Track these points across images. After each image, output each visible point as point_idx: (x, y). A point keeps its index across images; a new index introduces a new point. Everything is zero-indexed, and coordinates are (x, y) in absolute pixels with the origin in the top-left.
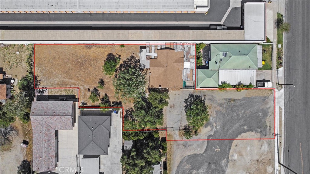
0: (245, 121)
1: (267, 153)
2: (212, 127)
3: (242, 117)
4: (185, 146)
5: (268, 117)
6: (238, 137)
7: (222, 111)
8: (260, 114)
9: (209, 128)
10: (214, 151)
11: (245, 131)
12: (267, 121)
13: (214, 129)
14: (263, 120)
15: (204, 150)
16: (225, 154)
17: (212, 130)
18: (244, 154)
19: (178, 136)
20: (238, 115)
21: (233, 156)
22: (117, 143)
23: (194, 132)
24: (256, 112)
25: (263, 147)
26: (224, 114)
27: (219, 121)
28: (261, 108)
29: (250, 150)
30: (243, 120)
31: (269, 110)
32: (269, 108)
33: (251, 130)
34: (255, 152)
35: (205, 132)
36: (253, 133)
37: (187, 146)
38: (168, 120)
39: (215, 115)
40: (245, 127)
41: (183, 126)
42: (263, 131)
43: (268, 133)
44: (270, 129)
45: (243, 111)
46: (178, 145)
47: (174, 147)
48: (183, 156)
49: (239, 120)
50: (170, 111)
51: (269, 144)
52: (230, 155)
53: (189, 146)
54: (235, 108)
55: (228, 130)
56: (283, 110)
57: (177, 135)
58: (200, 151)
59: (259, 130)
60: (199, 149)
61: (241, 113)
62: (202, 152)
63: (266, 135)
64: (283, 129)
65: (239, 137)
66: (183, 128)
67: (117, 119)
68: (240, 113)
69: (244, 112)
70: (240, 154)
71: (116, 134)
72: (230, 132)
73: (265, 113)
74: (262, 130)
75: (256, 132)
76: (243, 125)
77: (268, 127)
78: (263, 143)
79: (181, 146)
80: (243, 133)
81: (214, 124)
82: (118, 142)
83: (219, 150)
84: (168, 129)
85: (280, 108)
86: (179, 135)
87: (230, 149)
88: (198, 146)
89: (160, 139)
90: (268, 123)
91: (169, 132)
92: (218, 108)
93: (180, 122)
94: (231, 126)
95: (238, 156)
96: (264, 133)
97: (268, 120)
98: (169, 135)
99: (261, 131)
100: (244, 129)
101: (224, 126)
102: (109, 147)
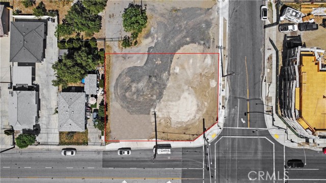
0: (187, 32)
1: (211, 66)
2: (153, 38)
3: (185, 28)
4: (124, 58)
5: (212, 28)
6: (179, 49)
7: (164, 22)
8: (204, 25)
9: (150, 39)
10: (155, 64)
11: (188, 43)
12: (210, 32)
13: (155, 41)
14: (206, 31)
15: (144, 63)
16: (166, 67)
17: (153, 41)
18: (186, 66)
19: (118, 48)
20: (180, 26)
21: (175, 69)
22: (53, 54)
23: (133, 42)
24: (199, 24)
25: (206, 60)
26: (166, 25)
27: (160, 32)
28: (204, 19)
29: (193, 62)
30: (185, 31)
31: (213, 21)
32: (213, 19)
33: (193, 41)
34: (198, 65)
35: (145, 43)
36: (195, 45)
37: (127, 58)
38: (106, 30)
39: (156, 26)
40: (188, 39)
41: (123, 37)
42: (206, 44)
43: (211, 45)
44: (213, 42)
45: (185, 22)
46: (118, 57)
47: (113, 59)
48: (122, 68)
49: (181, 31)
50: (109, 22)
51: (212, 58)
52: (171, 68)
54: (178, 19)
55: (169, 42)
56: (227, 22)
57: (116, 47)
58: (140, 63)
59: (202, 42)
61: (184, 24)
62: (142, 65)
63: (209, 48)
64: (227, 42)
65: (182, 49)
66: (123, 39)
67: (52, 27)
68: (182, 24)
69: (187, 23)
70: (183, 68)
71: (52, 45)
72: (172, 43)
73: (209, 24)
74: (206, 42)
75: (199, 44)
76: (185, 37)
77: (212, 39)
78: (207, 55)
79: (121, 58)
80: (185, 44)
81: (156, 35)
82: (55, 53)
83: (160, 62)
84: (106, 40)
85: (224, 19)
86: (119, 46)
87: (171, 61)
88: (138, 58)
89: (99, 50)
90: (211, 35)
91: (108, 43)
92: (160, 19)
93: (120, 33)
94: (173, 38)
95: (180, 69)
98: (108, 46)
99: (204, 44)
100: (187, 41)
101: (165, 37)
102: (44, 58)
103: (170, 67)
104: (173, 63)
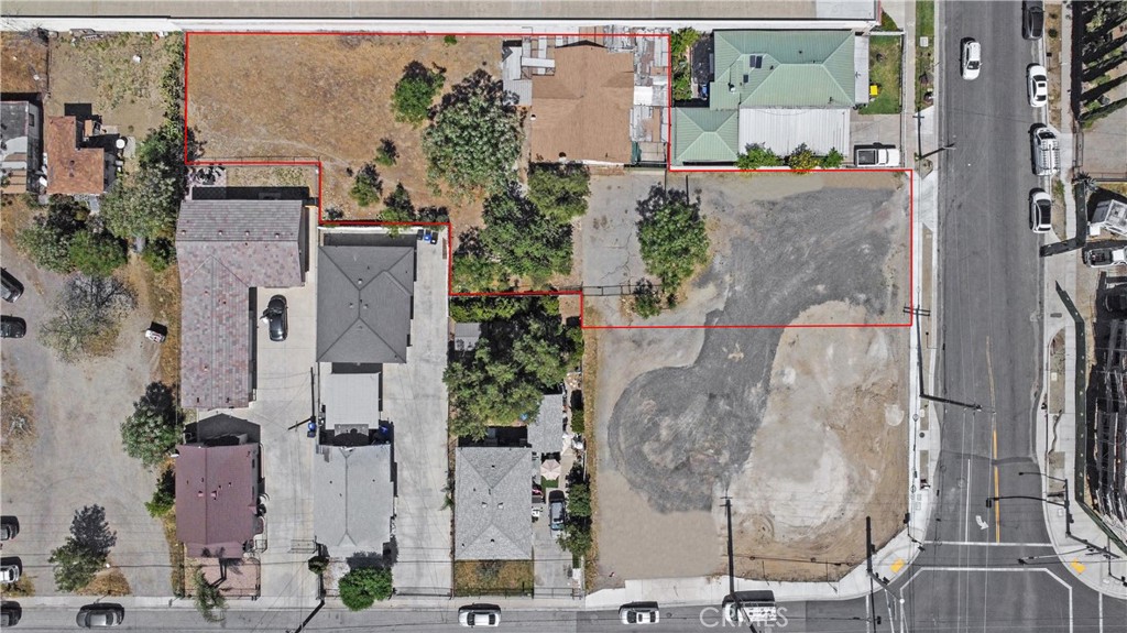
0: (818, 268)
1: (887, 365)
2: (720, 286)
3: (813, 257)
4: (638, 344)
5: (890, 256)
6: (797, 316)
7: (752, 239)
8: (866, 248)
9: (710, 289)
10: (726, 359)
11: (820, 300)
12: (885, 268)
13: (727, 294)
14: (873, 266)
15: (694, 357)
16: (759, 368)
17: (719, 295)
18: (817, 368)
19: (618, 314)
20: (798, 250)
21: (782, 374)
22: (434, 332)
23: (664, 300)
24: (853, 243)
25: (874, 347)
26: (757, 248)
27: (740, 269)
28: (870, 228)
29: (835, 355)
30: (813, 265)
31: (893, 236)
32: (893, 229)
33: (836, 295)
34: (850, 362)
35: (697, 301)
36: (843, 306)
37: (645, 344)
38: (585, 263)
39: (728, 252)
40: (820, 288)
41: (633, 282)
42: (873, 300)
43: (889, 306)
44: (894, 294)
45: (813, 240)
46: (618, 341)
47: (606, 347)
48: (630, 373)
49: (799, 265)
50: (593, 239)
51: (892, 340)
52: (773, 372)
53: (649, 344)
54: (791, 230)
55: (767, 296)
56: (935, 236)
57: (613, 310)
58: (683, 359)
59: (862, 297)
60: (679, 354)
61: (808, 246)
62: (691, 362)
63: (882, 312)
64: (934, 295)
65: (802, 318)
66: (633, 289)
67: (433, 261)
68: (804, 244)
69: (817, 242)
70: (805, 370)
71: (431, 307)
72: (775, 300)
73: (880, 244)
74: (871, 295)
75: (854, 301)
76: (814, 282)
77: (890, 289)
78: (874, 335)
79: (627, 345)
80: (813, 304)
81: (727, 278)
82: (437, 330)
83: (742, 355)
84: (586, 292)
85: (926, 231)
86: (622, 310)
87: (773, 353)
88: (678, 343)
89: (564, 322)
90: (888, 275)
91: (590, 301)
92: (740, 229)
93: (623, 270)
94: (778, 285)
95: (797, 374)
96: (877, 305)
97: (889, 266)
98: (591, 311)
99: (867, 301)
100: (817, 294)
101: (756, 282)
102: (409, 345)
103: (770, 369)
104: (777, 356)
